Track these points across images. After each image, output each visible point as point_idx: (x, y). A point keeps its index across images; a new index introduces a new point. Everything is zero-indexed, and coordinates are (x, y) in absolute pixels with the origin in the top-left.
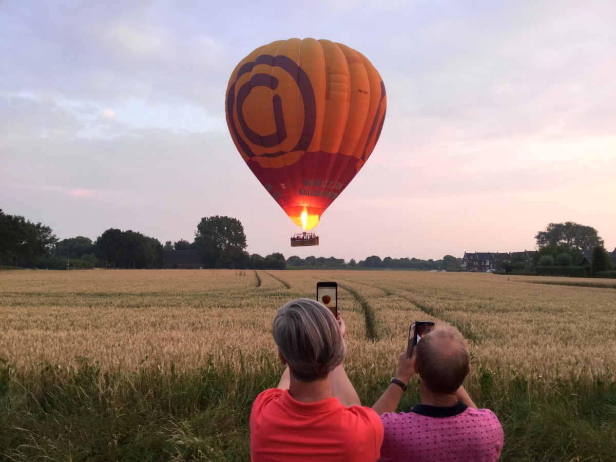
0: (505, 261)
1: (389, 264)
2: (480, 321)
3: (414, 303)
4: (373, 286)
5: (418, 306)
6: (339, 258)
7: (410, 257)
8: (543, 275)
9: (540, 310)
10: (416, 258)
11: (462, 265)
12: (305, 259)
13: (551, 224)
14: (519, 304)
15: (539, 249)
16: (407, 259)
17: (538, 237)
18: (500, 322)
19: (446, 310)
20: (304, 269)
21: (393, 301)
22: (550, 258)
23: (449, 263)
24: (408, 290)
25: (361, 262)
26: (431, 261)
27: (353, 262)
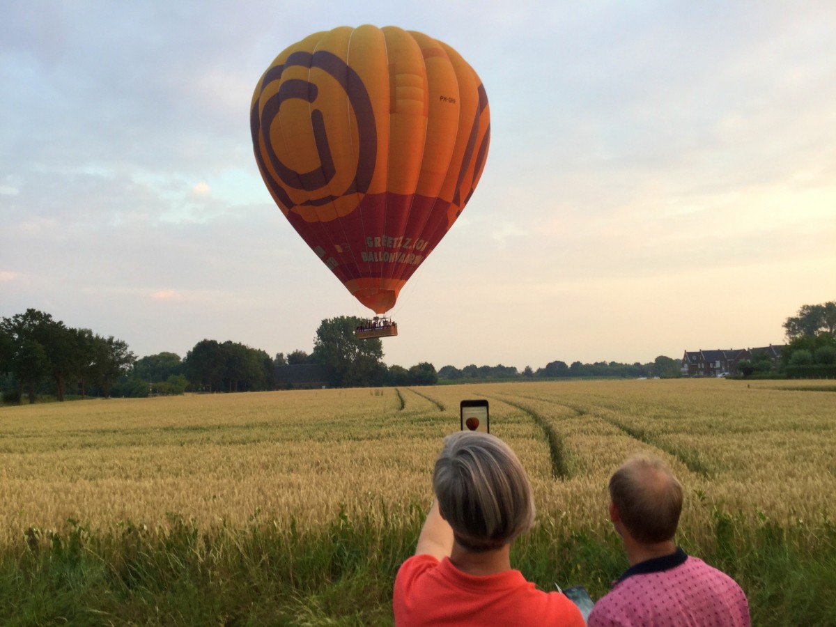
0: (743, 360)
1: (579, 371)
2: (712, 446)
3: (617, 424)
4: (559, 403)
5: (623, 428)
6: (510, 366)
7: (608, 361)
8: (798, 378)
9: (795, 427)
10: (616, 362)
11: (682, 369)
12: (462, 369)
13: (804, 306)
14: (765, 421)
15: (790, 342)
16: (603, 364)
17: (787, 325)
18: (739, 446)
19: (663, 432)
20: (463, 383)
21: (587, 423)
22: (805, 353)
23: (663, 367)
24: (606, 407)
25: (540, 370)
26: (638, 364)
27: (528, 370)
